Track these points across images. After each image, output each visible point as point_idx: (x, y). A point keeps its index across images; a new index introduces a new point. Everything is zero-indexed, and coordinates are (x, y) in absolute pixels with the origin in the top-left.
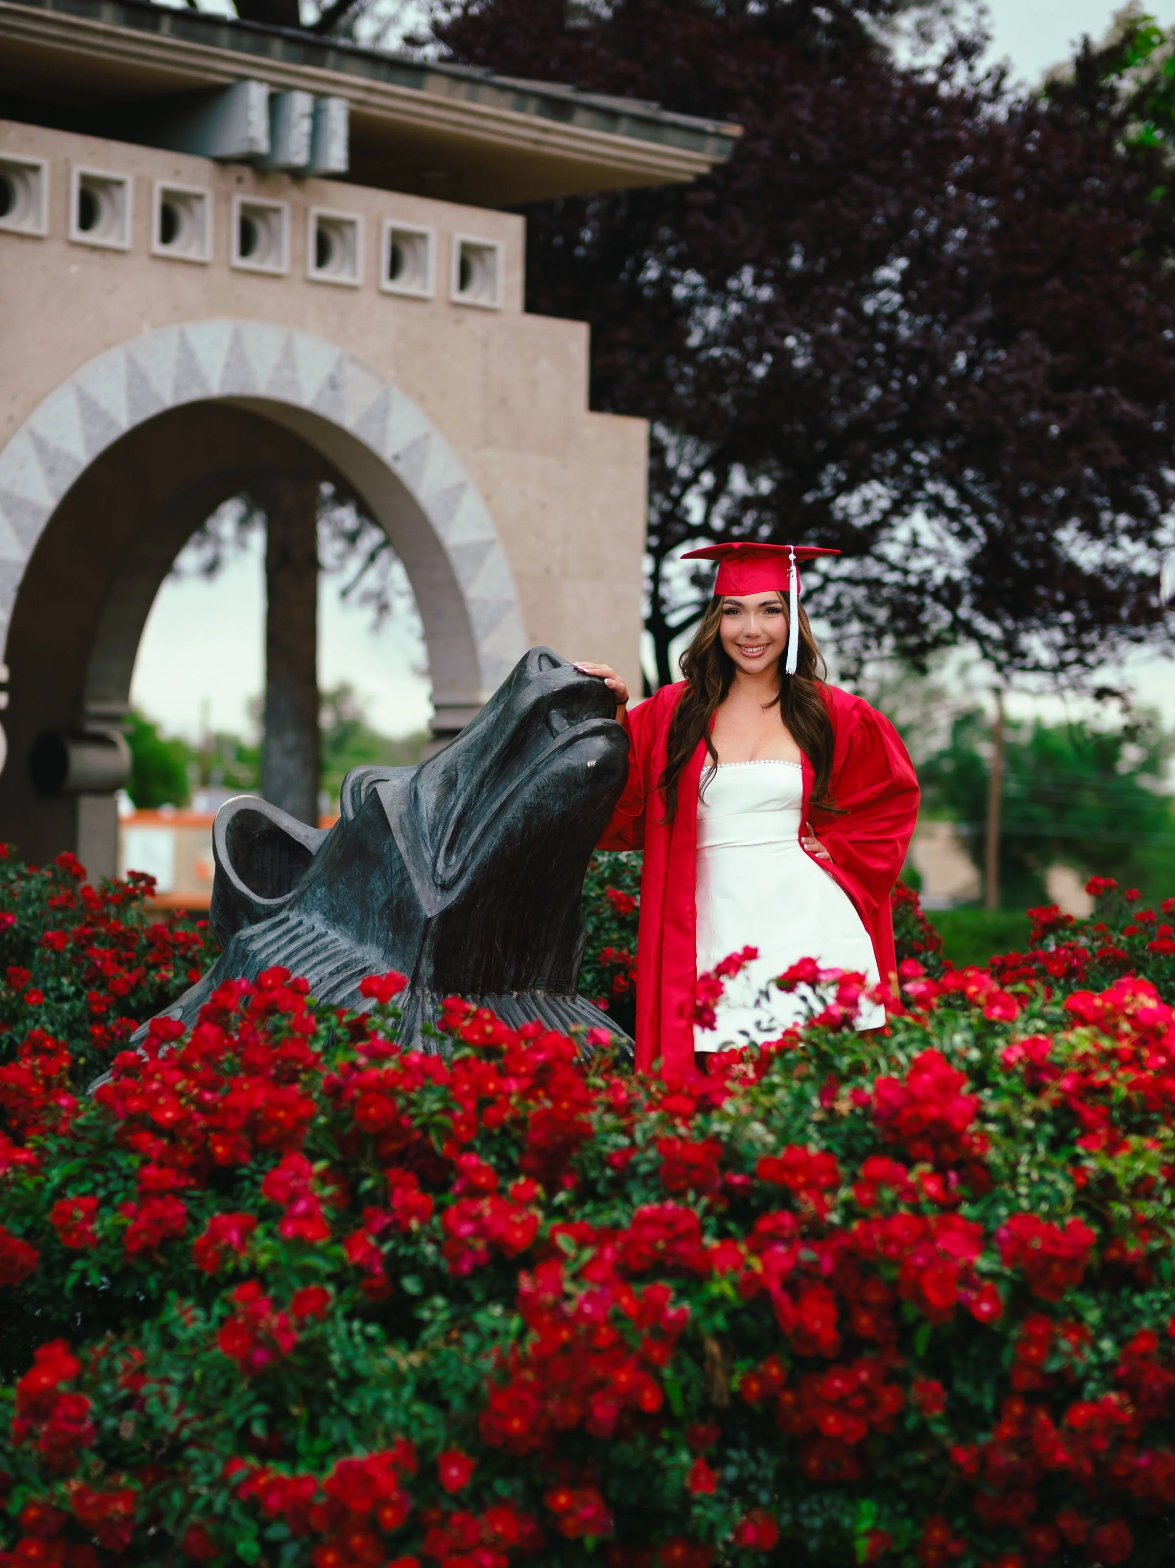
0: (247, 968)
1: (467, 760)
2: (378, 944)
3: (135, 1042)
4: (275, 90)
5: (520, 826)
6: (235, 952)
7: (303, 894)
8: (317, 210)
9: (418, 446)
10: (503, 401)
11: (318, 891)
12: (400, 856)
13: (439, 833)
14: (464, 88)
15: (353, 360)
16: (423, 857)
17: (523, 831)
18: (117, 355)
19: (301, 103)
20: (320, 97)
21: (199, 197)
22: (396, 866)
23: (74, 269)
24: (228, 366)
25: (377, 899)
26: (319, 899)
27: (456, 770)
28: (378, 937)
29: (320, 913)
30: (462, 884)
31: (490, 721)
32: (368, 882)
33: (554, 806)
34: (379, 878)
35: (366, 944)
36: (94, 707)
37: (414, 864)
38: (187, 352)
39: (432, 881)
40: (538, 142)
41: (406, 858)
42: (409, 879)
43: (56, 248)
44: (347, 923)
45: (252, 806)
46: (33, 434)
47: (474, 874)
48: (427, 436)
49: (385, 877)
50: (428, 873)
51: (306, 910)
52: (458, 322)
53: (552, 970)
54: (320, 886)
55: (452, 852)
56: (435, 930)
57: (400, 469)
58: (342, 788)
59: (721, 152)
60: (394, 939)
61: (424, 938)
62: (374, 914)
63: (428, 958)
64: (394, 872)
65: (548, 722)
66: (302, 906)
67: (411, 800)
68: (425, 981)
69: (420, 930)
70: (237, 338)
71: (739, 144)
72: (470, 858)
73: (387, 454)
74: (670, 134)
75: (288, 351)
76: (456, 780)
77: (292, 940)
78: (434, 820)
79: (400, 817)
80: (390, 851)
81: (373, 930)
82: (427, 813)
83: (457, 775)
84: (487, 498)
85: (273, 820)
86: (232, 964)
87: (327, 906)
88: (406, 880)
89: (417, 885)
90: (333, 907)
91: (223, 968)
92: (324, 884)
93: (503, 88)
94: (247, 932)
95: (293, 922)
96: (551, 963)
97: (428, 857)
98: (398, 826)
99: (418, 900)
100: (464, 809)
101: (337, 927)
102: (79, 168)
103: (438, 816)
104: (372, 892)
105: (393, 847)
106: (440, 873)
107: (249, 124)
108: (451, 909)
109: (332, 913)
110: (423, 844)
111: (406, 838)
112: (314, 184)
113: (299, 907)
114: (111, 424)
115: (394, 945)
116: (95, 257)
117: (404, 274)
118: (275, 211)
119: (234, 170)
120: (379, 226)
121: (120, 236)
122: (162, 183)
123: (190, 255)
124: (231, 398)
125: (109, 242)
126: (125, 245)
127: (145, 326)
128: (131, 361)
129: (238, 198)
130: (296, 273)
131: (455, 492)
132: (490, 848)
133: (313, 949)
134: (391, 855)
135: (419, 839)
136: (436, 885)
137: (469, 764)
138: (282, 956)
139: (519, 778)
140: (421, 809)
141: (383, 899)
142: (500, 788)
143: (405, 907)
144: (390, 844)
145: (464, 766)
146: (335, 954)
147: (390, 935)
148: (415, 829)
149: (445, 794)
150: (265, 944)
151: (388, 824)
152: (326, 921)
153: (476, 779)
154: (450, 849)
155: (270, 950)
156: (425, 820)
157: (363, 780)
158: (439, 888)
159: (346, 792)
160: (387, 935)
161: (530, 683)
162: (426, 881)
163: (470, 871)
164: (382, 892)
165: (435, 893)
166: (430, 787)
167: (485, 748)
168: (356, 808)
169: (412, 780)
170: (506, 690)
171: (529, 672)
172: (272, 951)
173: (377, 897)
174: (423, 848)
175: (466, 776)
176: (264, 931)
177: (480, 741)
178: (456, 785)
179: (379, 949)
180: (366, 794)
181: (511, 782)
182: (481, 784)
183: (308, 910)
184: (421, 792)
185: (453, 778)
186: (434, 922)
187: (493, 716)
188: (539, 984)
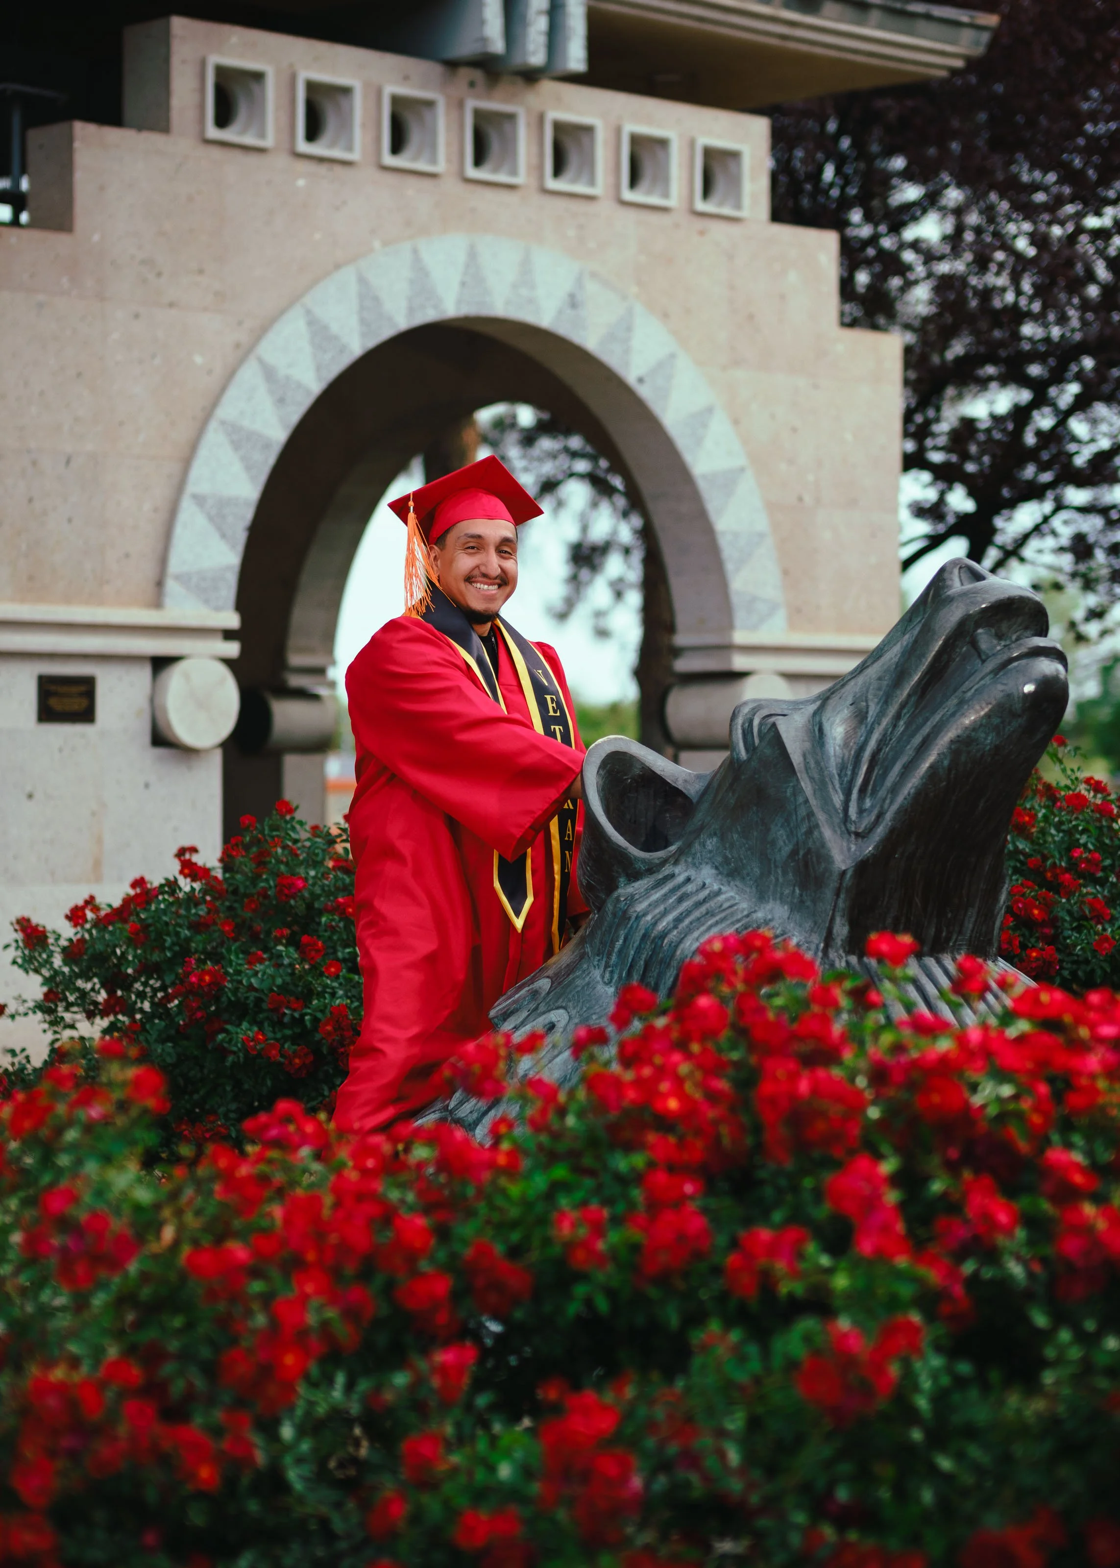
0: (629, 931)
1: (879, 689)
2: (782, 900)
3: (496, 1017)
5: (946, 763)
6: (614, 915)
7: (689, 845)
8: (554, 114)
9: (665, 366)
10: (751, 317)
11: (708, 842)
12: (807, 801)
13: (849, 773)
15: (594, 275)
16: (832, 800)
17: (950, 769)
18: (348, 276)
21: (430, 104)
22: (802, 812)
23: (301, 183)
24: (463, 284)
25: (780, 850)
26: (710, 852)
27: (867, 701)
28: (782, 894)
29: (712, 867)
30: (880, 831)
31: (905, 643)
32: (768, 830)
33: (986, 739)
34: (782, 826)
35: (768, 902)
36: (295, 660)
37: (823, 810)
38: (420, 270)
39: (843, 829)
41: (813, 802)
42: (817, 826)
43: (282, 161)
44: (744, 878)
45: (622, 748)
46: (261, 361)
47: (894, 819)
48: (672, 356)
49: (789, 825)
50: (837, 819)
51: (694, 864)
52: (702, 233)
53: (974, 928)
54: (711, 836)
55: (865, 796)
56: (850, 884)
57: (644, 392)
58: (731, 725)
59: (977, 43)
60: (801, 895)
61: (838, 895)
62: (776, 867)
63: (843, 916)
64: (799, 819)
65: (974, 644)
66: (690, 860)
67: (814, 737)
68: (839, 943)
69: (833, 884)
70: (472, 255)
71: (997, 34)
72: (888, 801)
73: (631, 378)
74: (922, 25)
75: (526, 267)
76: (867, 712)
77: (680, 900)
78: (843, 759)
79: (804, 756)
80: (794, 794)
81: (776, 885)
82: (835, 750)
83: (867, 707)
84: (736, 422)
85: (647, 764)
86: (610, 927)
87: (719, 859)
88: (814, 827)
89: (827, 833)
90: (727, 861)
91: (599, 932)
92: (715, 834)
94: (625, 890)
95: (681, 879)
96: (973, 919)
97: (837, 799)
98: (802, 765)
99: (830, 850)
100: (879, 745)
101: (732, 883)
102: (305, 75)
103: (846, 752)
104: (773, 843)
105: (798, 790)
106: (855, 818)
107: (482, 22)
108: (868, 859)
109: (726, 867)
110: (830, 786)
111: (812, 779)
112: (547, 87)
113: (686, 861)
114: (343, 349)
115: (802, 902)
116: (323, 169)
117: (645, 183)
118: (511, 117)
119: (465, 74)
120: (618, 131)
121: (350, 148)
122: (391, 89)
123: (421, 166)
124: (467, 319)
125: (337, 153)
126: (355, 156)
127: (377, 244)
128: (362, 281)
129: (471, 104)
130: (533, 183)
131: (703, 417)
132: (911, 788)
133: (707, 909)
134: (795, 800)
135: (827, 780)
136: (849, 833)
137: (881, 693)
138: (670, 917)
139: (944, 708)
140: (827, 746)
141: (787, 849)
142: (920, 720)
143: (814, 859)
144: (794, 787)
145: (875, 695)
146: (732, 914)
147: (797, 891)
148: (821, 768)
149: (855, 729)
150: (650, 905)
151: (791, 764)
152: (720, 877)
153: (892, 710)
154: (863, 791)
155: (657, 911)
156: (832, 759)
157: (754, 715)
158: (853, 836)
159: (737, 729)
160: (794, 891)
161: (951, 600)
162: (837, 829)
163: (889, 816)
164: (787, 841)
165: (849, 842)
166: (838, 721)
167: (900, 674)
168: (749, 746)
169: (815, 714)
170: (922, 609)
171: (950, 587)
172: (659, 913)
173: (780, 848)
174: (831, 790)
175: (879, 707)
176: (646, 890)
177: (894, 666)
178: (867, 718)
179: (783, 907)
180: (760, 731)
181: (933, 712)
182: (898, 717)
183: (697, 864)
184: (826, 727)
185: (865, 710)
186: (848, 875)
187: (907, 639)
188: (960, 945)
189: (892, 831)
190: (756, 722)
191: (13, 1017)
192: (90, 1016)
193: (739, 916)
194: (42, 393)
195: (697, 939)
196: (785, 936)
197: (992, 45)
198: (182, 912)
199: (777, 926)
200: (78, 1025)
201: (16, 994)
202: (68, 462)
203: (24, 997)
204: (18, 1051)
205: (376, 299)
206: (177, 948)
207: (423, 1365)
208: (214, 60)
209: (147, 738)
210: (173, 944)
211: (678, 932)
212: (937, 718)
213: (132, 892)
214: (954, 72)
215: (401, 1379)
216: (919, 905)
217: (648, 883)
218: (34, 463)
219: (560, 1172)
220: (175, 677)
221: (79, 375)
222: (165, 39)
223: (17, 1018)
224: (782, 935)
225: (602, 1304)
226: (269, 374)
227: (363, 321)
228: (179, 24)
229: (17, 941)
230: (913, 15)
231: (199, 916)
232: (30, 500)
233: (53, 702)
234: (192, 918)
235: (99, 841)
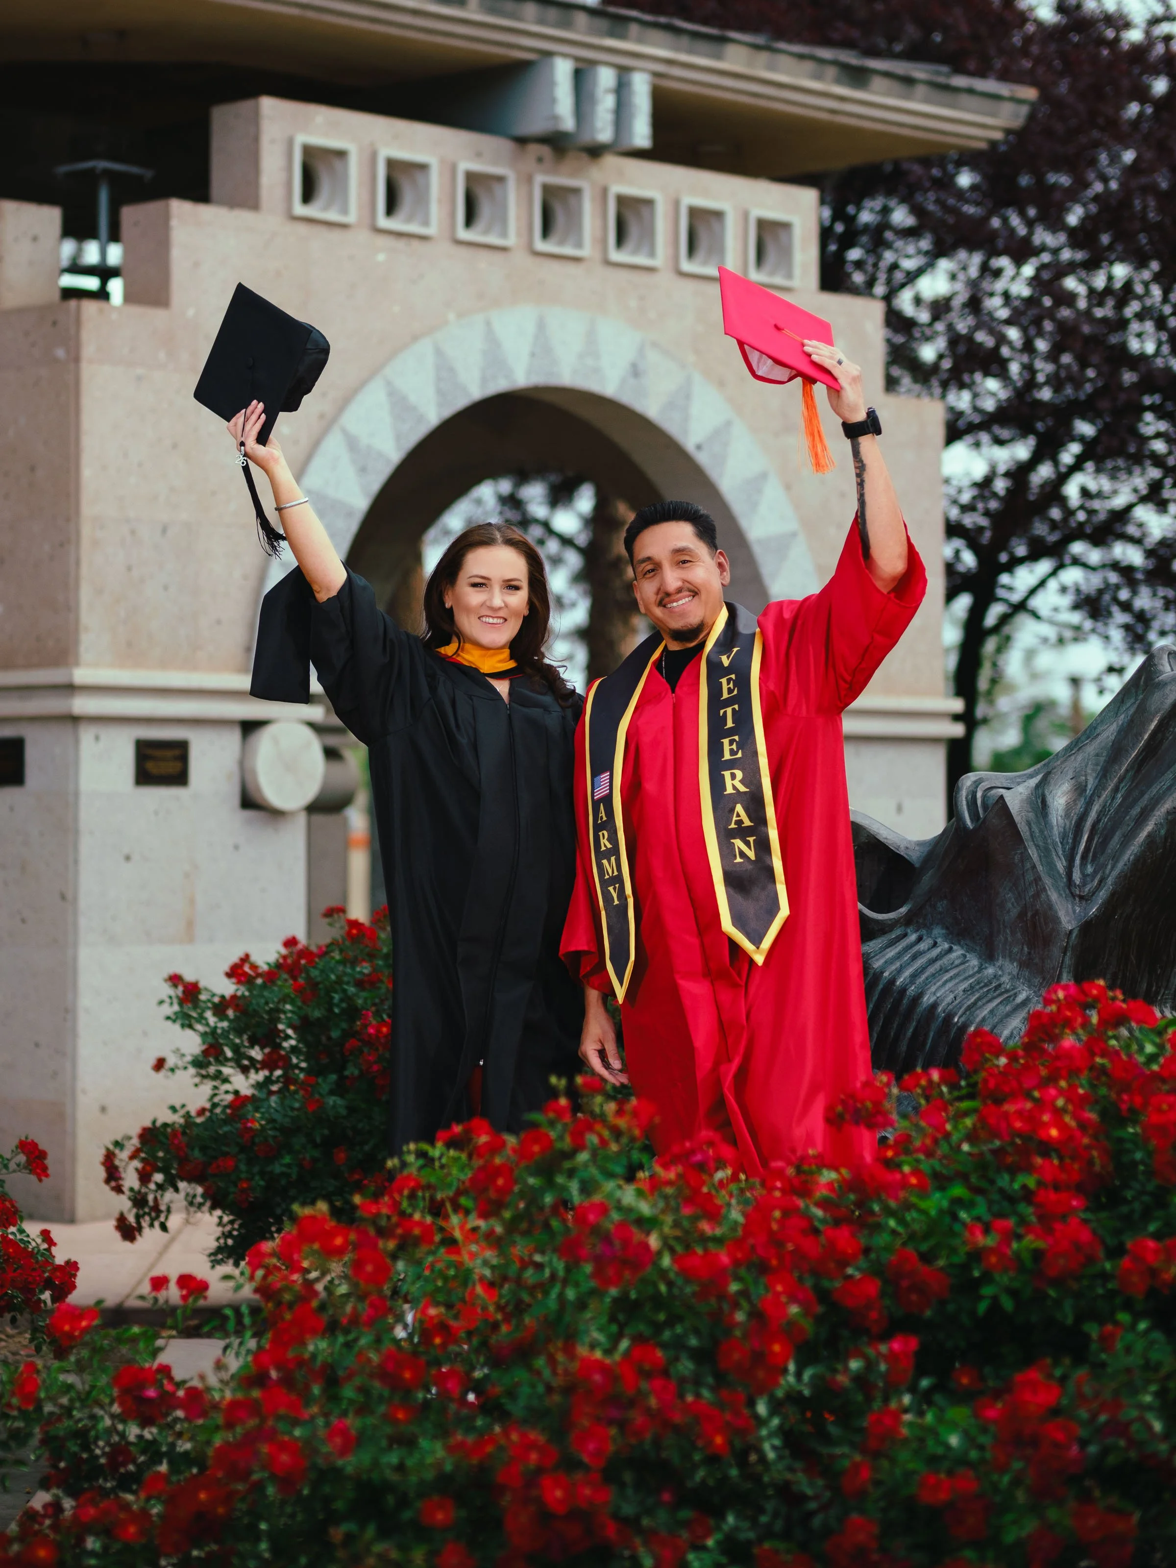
1: (1097, 765)
2: (1011, 958)
4: (581, 65)
5: (1163, 832)
7: (920, 908)
8: (618, 188)
9: (721, 433)
11: (939, 905)
12: (1033, 867)
13: (1070, 841)
14: (764, 56)
15: (655, 345)
16: (1056, 866)
17: (1166, 838)
18: (425, 347)
19: (606, 77)
20: (623, 72)
21: (501, 179)
22: (1030, 877)
23: (381, 257)
24: (533, 355)
25: (1009, 912)
26: (941, 913)
27: (1086, 776)
28: (1011, 952)
29: (942, 928)
30: (1103, 895)
31: (1120, 723)
32: (997, 893)
34: (1009, 890)
35: (997, 960)
37: (1048, 875)
38: (492, 341)
39: (1068, 892)
40: (833, 112)
41: (1040, 868)
42: (1044, 889)
43: (363, 236)
44: (974, 939)
46: (345, 432)
47: (1115, 883)
48: (728, 424)
49: (1016, 889)
50: (1062, 884)
51: (925, 925)
54: (939, 899)
55: (1086, 862)
56: (1075, 943)
57: (703, 459)
59: (1016, 116)
60: (1029, 953)
61: (1064, 952)
62: (1005, 927)
63: (1069, 972)
64: (1027, 884)
66: (920, 921)
67: (1037, 807)
69: (1060, 943)
70: (541, 326)
71: (1034, 107)
72: (1109, 867)
73: (689, 444)
74: (965, 99)
75: (591, 338)
76: (1086, 786)
77: (914, 957)
78: (1064, 828)
79: (1030, 825)
80: (1022, 861)
81: (1005, 945)
82: (1057, 820)
83: (1086, 780)
84: (788, 487)
85: (872, 833)
87: (949, 920)
88: (1040, 890)
89: (1054, 896)
90: (956, 922)
92: (946, 897)
93: (801, 57)
95: (911, 938)
97: (1061, 865)
98: (1028, 834)
99: (1056, 912)
100: (1098, 816)
101: (961, 943)
102: (387, 151)
103: (1068, 823)
104: (1002, 905)
105: (1026, 857)
106: (1078, 883)
107: (553, 101)
108: (1091, 920)
109: (955, 928)
110: (1053, 853)
111: (1037, 846)
112: (610, 161)
114: (421, 418)
115: (1030, 959)
116: (400, 244)
117: (701, 253)
118: (576, 191)
119: (534, 149)
120: (677, 204)
121: (426, 223)
122: (465, 165)
123: (493, 239)
124: (537, 389)
125: (413, 228)
126: (431, 231)
127: (451, 316)
128: (439, 352)
129: (540, 179)
130: (598, 256)
131: (757, 483)
132: (1130, 855)
133: (941, 966)
134: (1023, 866)
135: (1050, 847)
136: (1073, 896)
137: (1099, 768)
138: (907, 973)
139: (1161, 783)
140: (1050, 816)
141: (1015, 912)
142: (1136, 793)
143: (1042, 920)
144: (1021, 853)
145: (1093, 770)
146: (964, 970)
147: (1026, 949)
148: (1045, 837)
149: (1075, 801)
150: (886, 962)
151: (1018, 833)
152: (950, 936)
153: (1111, 786)
154: (1084, 857)
155: (893, 967)
156: (1055, 828)
157: (977, 787)
158: (1077, 899)
159: (962, 800)
160: (1022, 949)
161: (1163, 685)
162: (1062, 892)
163: (1110, 881)
164: (1015, 904)
165: (1073, 905)
166: (1059, 794)
167: (1116, 752)
168: (974, 815)
169: (1038, 786)
170: (1134, 691)
171: (1161, 673)
172: (896, 969)
173: (1009, 910)
174: (1055, 857)
175: (1097, 781)
176: (881, 948)
177: (1111, 744)
178: (1086, 790)
179: (1012, 964)
180: (983, 802)
181: (1149, 786)
182: (1116, 790)
183: (928, 924)
184: (1049, 799)
185: (1084, 784)
186: (1074, 935)
187: (1122, 719)
188: (1166, 999)
189: (1113, 894)
190: (979, 795)
191: (172, 1070)
192: (245, 1070)
193: (971, 973)
194: (140, 465)
195: (934, 994)
196: (1015, 991)
197: (1032, 117)
198: (349, 970)
199: (1007, 981)
200: (232, 1079)
201: (174, 1048)
202: (164, 530)
203: (183, 1051)
204: (178, 1106)
205: (451, 370)
206: (344, 1005)
207: (870, 1352)
208: (301, 139)
209: (236, 800)
210: (342, 1000)
211: (915, 987)
212: (1154, 790)
213: (284, 951)
214: (993, 144)
215: (855, 1365)
216: (1134, 962)
217: (883, 942)
218: (133, 532)
219: (958, 1191)
220: (264, 740)
221: (175, 446)
222: (255, 119)
223: (178, 1072)
224: (1013, 989)
225: (1008, 1304)
226: (352, 444)
227: (440, 392)
228: (268, 105)
229: (170, 997)
230: (956, 90)
231: (364, 974)
232: (129, 569)
233: (150, 766)
234: (358, 976)
235: (192, 902)
